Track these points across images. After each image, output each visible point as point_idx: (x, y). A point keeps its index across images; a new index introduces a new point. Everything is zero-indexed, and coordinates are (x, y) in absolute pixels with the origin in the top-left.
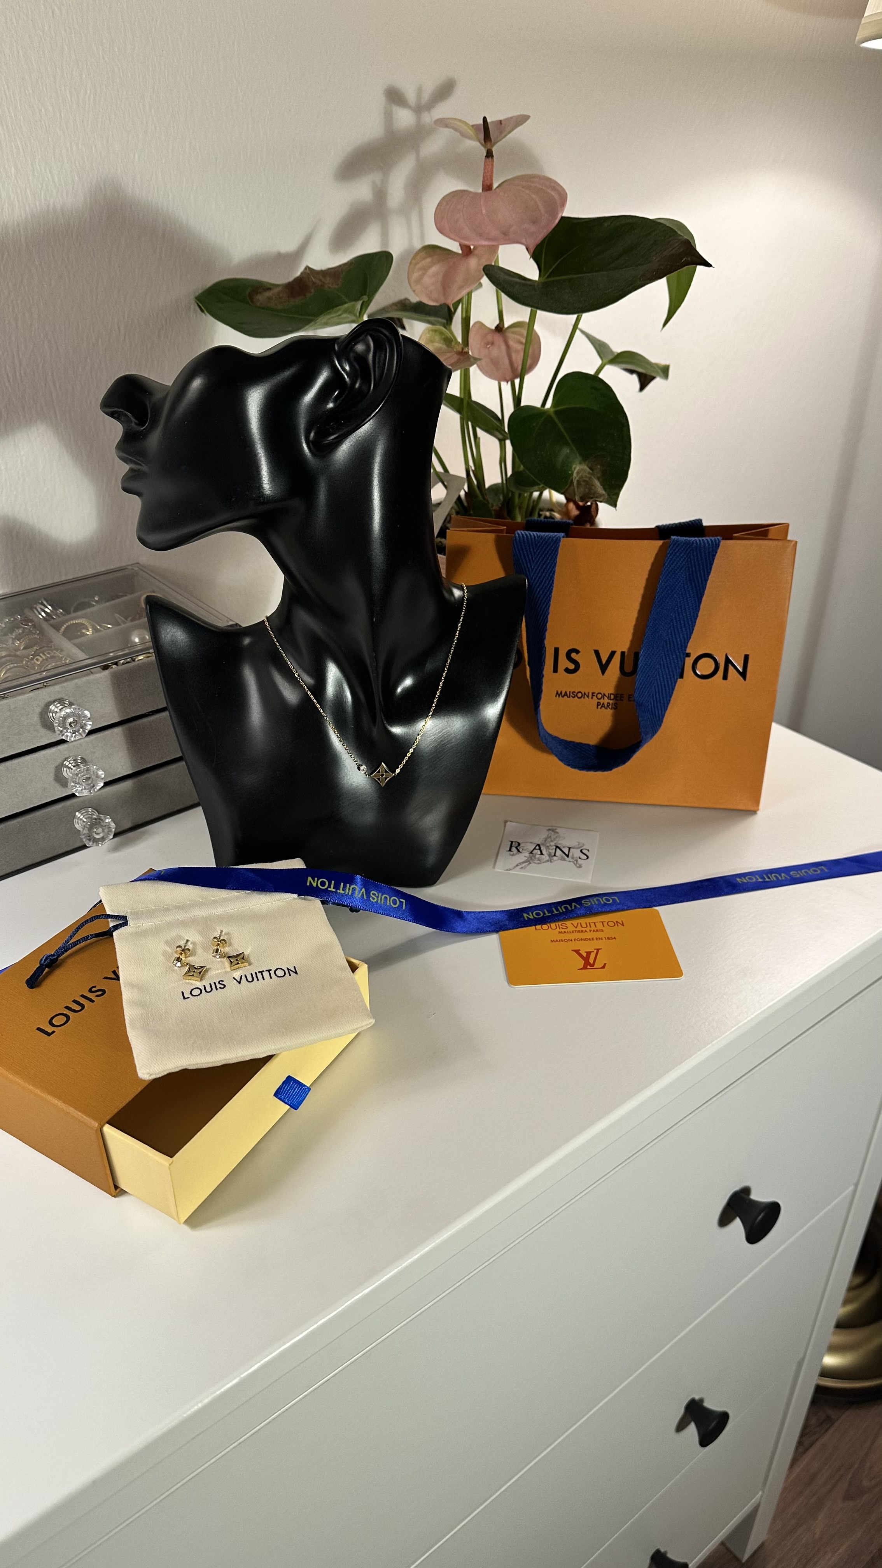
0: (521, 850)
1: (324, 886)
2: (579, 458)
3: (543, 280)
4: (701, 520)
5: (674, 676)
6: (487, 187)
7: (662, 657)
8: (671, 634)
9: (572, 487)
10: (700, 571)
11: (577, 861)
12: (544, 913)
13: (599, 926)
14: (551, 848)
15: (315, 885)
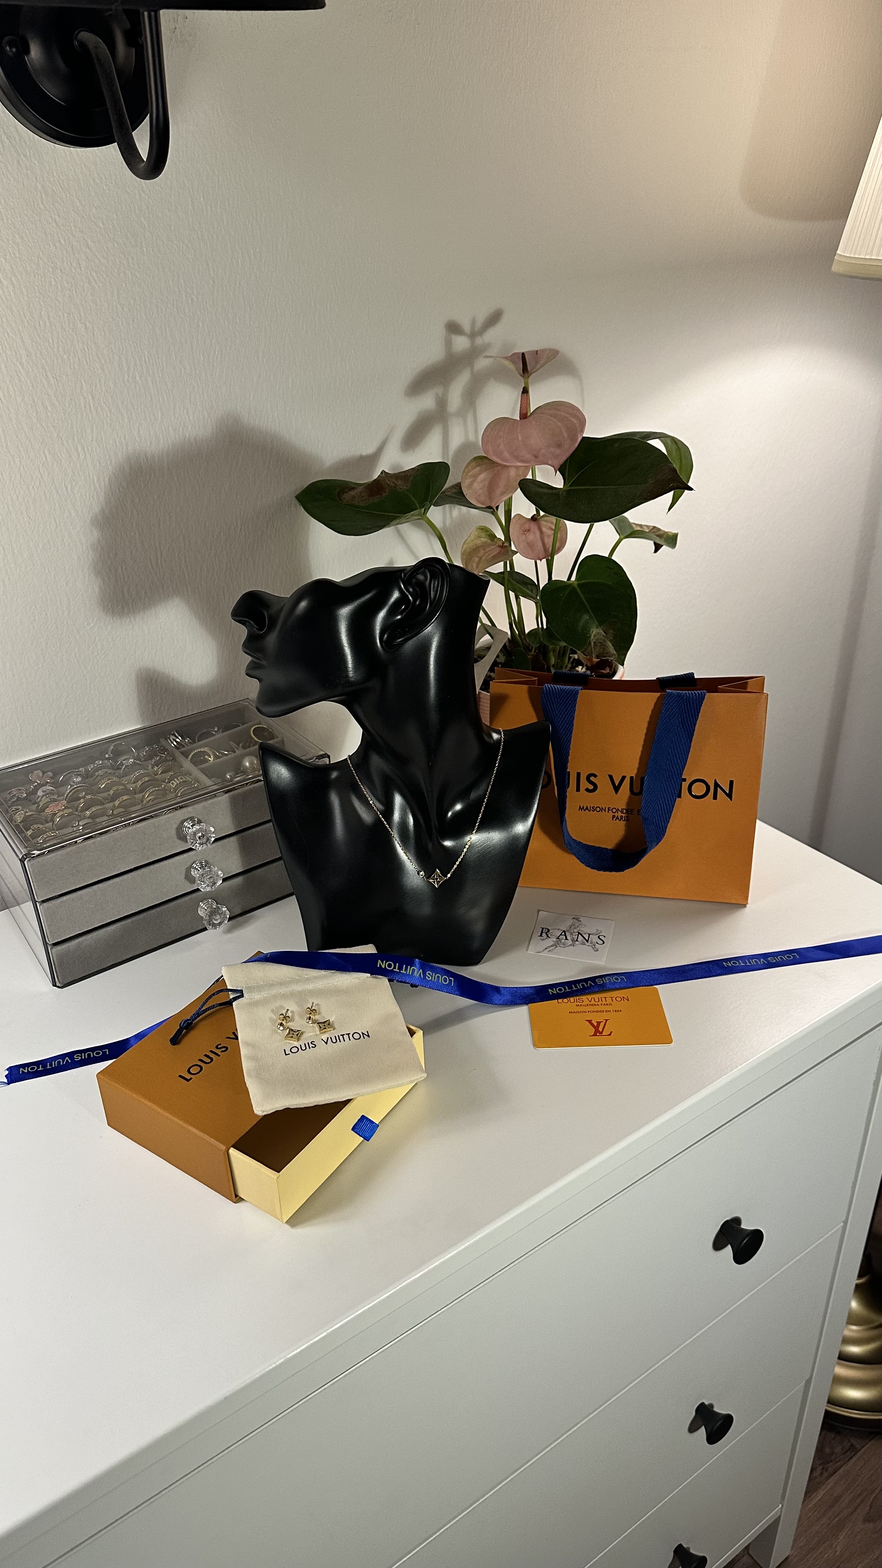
0: (549, 936)
1: (391, 967)
2: (596, 623)
3: (567, 488)
4: (693, 674)
5: (673, 797)
6: (524, 416)
7: (663, 782)
8: (669, 765)
9: (590, 647)
10: (689, 717)
11: (595, 945)
12: (565, 989)
13: (609, 1001)
14: (575, 934)
15: (383, 967)
